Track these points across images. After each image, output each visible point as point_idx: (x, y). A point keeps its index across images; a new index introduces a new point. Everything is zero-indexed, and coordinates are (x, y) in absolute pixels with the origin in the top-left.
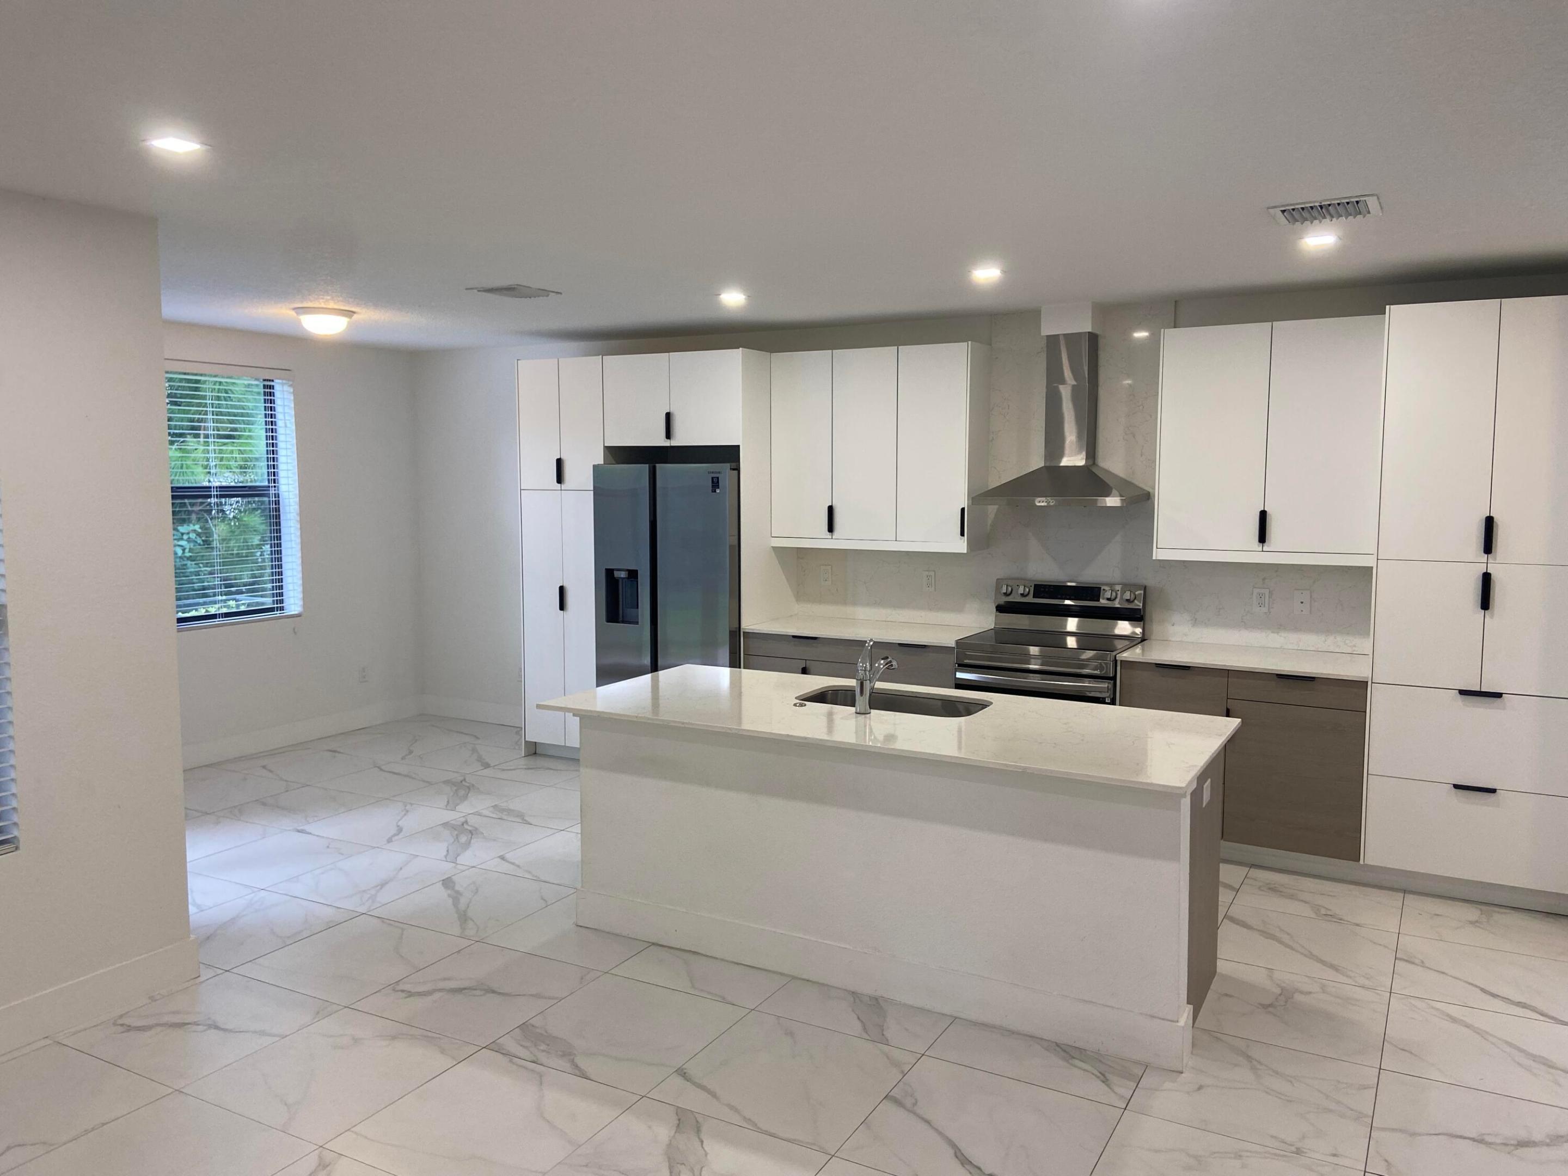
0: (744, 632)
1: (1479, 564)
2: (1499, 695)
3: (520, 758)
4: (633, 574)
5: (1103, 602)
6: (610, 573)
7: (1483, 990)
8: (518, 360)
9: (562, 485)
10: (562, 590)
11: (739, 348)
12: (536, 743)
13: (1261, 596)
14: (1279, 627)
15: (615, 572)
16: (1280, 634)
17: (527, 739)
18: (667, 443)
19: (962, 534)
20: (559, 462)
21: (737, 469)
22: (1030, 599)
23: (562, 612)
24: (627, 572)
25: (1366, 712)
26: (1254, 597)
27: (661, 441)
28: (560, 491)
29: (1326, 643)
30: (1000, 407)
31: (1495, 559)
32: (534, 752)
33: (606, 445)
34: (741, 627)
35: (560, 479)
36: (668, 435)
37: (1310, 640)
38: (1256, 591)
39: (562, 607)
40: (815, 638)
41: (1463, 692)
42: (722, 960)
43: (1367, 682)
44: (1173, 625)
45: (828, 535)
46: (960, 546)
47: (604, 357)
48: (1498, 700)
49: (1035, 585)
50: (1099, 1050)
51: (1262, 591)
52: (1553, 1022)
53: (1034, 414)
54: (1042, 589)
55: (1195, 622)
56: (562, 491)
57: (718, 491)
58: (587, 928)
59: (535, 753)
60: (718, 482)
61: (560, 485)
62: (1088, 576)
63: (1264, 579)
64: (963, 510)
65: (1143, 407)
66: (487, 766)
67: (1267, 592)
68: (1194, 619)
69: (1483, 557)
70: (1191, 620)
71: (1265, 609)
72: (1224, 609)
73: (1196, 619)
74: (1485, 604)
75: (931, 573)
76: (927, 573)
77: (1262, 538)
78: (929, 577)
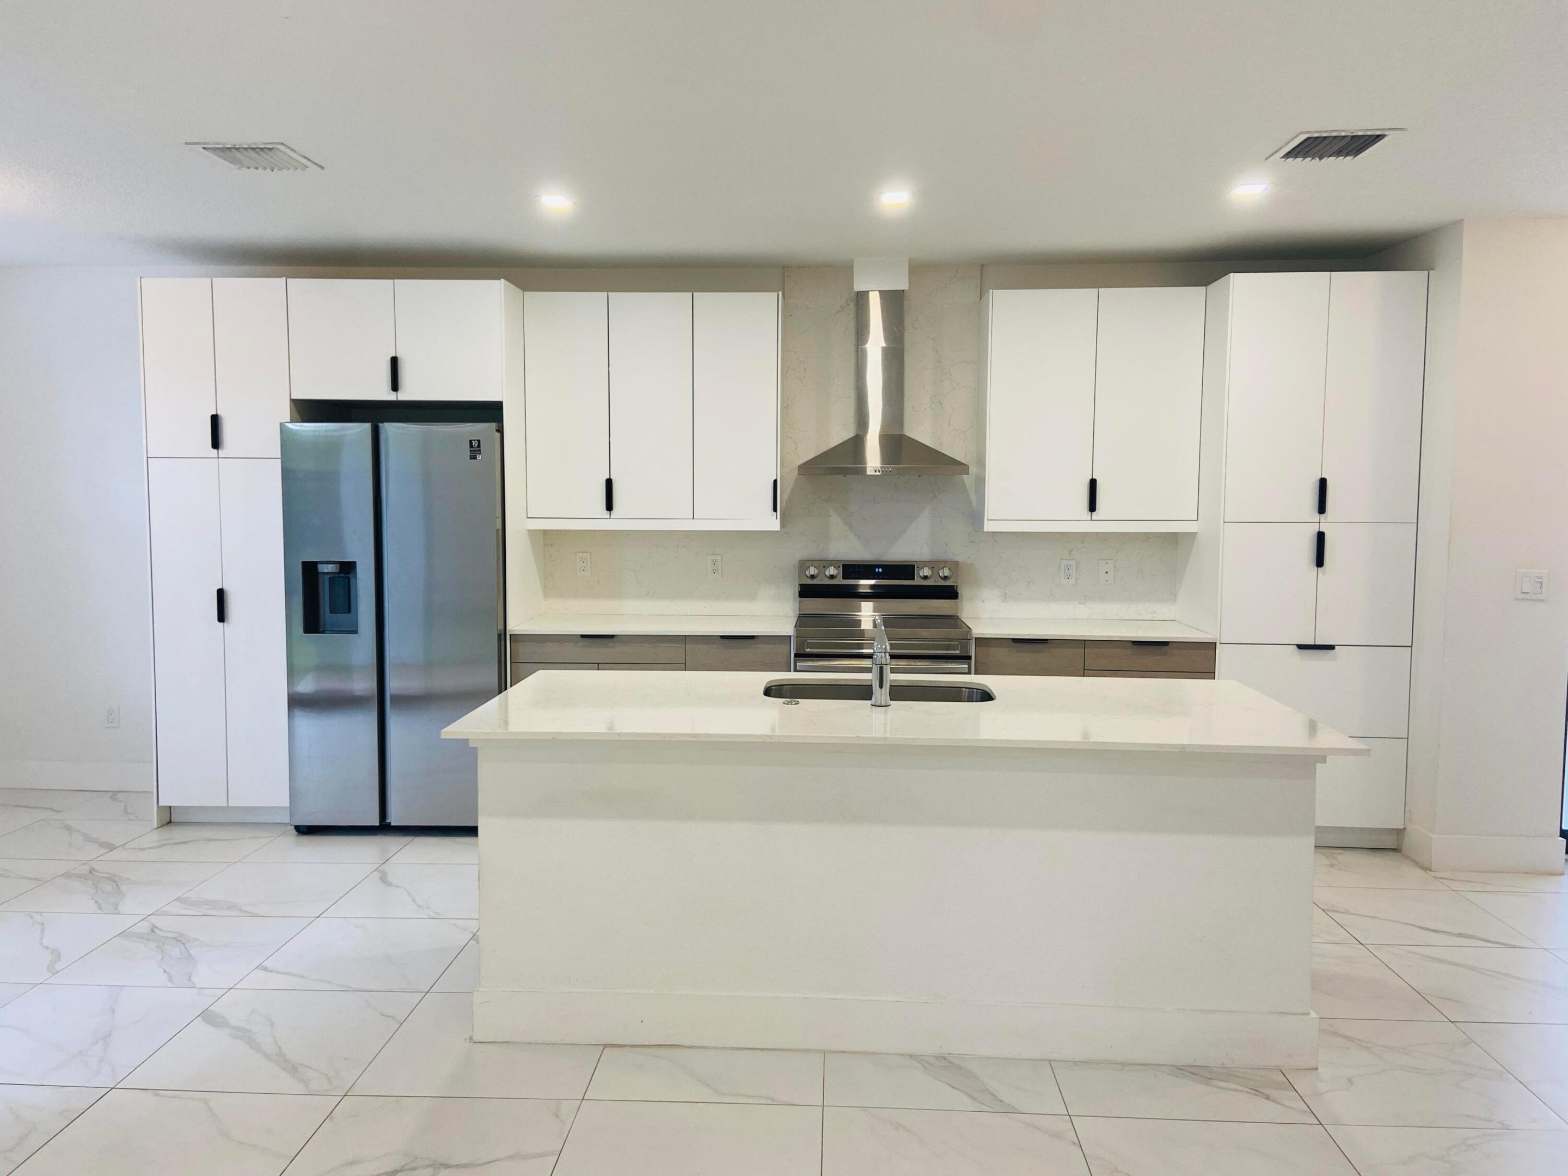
0: (511, 635)
1: (1311, 523)
2: (1331, 647)
3: (151, 831)
4: (348, 568)
5: (917, 582)
6: (310, 569)
7: (1420, 927)
8: (141, 278)
9: (220, 451)
10: (221, 594)
11: (499, 279)
12: (170, 807)
13: (1069, 566)
14: (1086, 598)
15: (319, 565)
16: (1087, 605)
17: (160, 804)
18: (392, 397)
19: (775, 510)
20: (215, 420)
21: (500, 430)
22: (840, 581)
23: (222, 624)
24: (338, 565)
25: (1214, 673)
26: (1063, 568)
27: (383, 394)
28: (217, 459)
29: (1129, 611)
30: (795, 370)
31: (1326, 519)
32: (168, 820)
33: (292, 398)
34: (507, 629)
35: (216, 444)
36: (395, 387)
37: (1115, 609)
38: (1064, 563)
39: (221, 617)
40: (612, 637)
41: (1301, 647)
42: (715, 1048)
43: (1216, 643)
44: (983, 602)
45: (606, 514)
46: (772, 523)
47: (288, 280)
48: (1331, 652)
49: (844, 566)
50: (1223, 1064)
51: (1070, 562)
52: (1502, 946)
53: (834, 379)
54: (852, 570)
55: (1005, 597)
56: (220, 459)
57: (479, 457)
58: (490, 1042)
59: (170, 822)
60: (479, 446)
61: (216, 450)
62: (897, 553)
63: (1070, 551)
64: (775, 482)
65: (951, 375)
66: (111, 847)
67: (1073, 563)
68: (1004, 595)
69: (1317, 517)
70: (1002, 595)
71: (1072, 581)
72: (1033, 582)
73: (1006, 594)
74: (1320, 562)
75: (719, 558)
76: (713, 557)
77: (1092, 507)
78: (714, 562)
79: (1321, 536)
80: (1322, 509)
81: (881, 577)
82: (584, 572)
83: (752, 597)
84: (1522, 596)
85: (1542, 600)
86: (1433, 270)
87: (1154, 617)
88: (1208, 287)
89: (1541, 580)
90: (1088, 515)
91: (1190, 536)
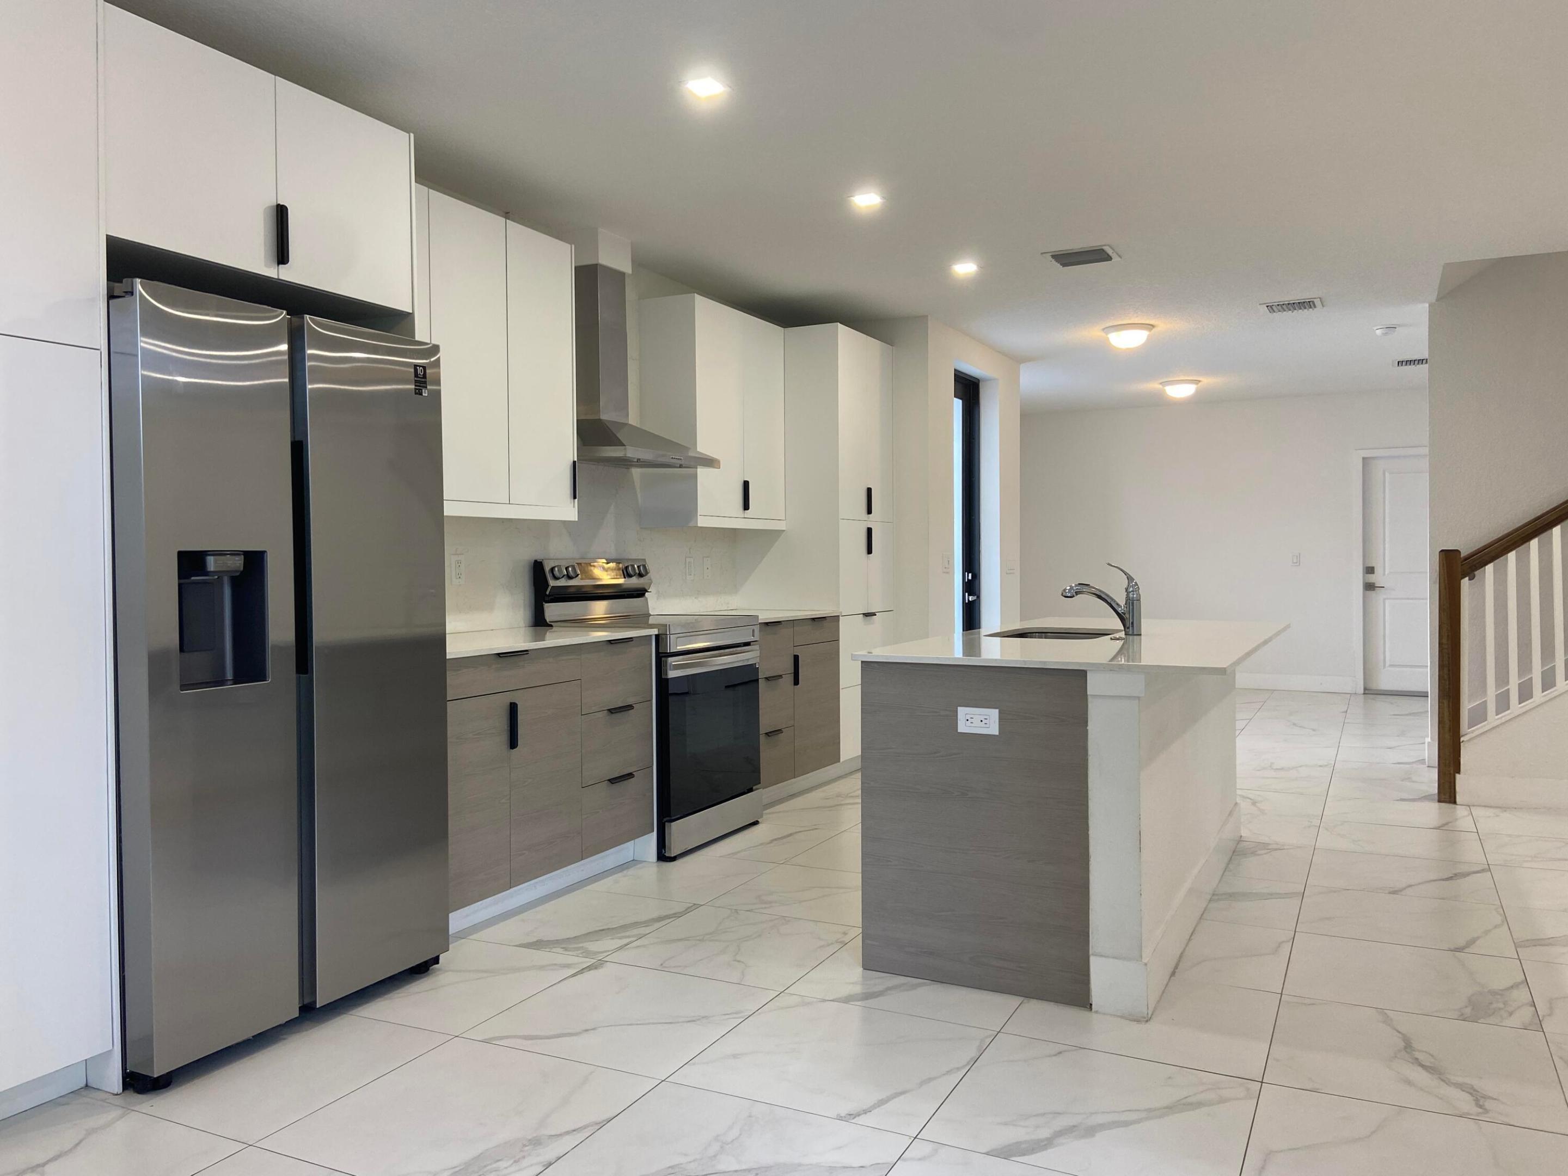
2: (875, 614)
13: (690, 563)
26: (687, 565)
36: (282, 255)
38: (688, 560)
48: (874, 618)
67: (692, 560)
74: (869, 551)
75: (460, 558)
76: (456, 558)
77: (746, 506)
78: (459, 564)
79: (869, 531)
80: (869, 510)
83: (491, 607)
86: (894, 346)
87: (728, 607)
90: (741, 513)
91: (778, 533)
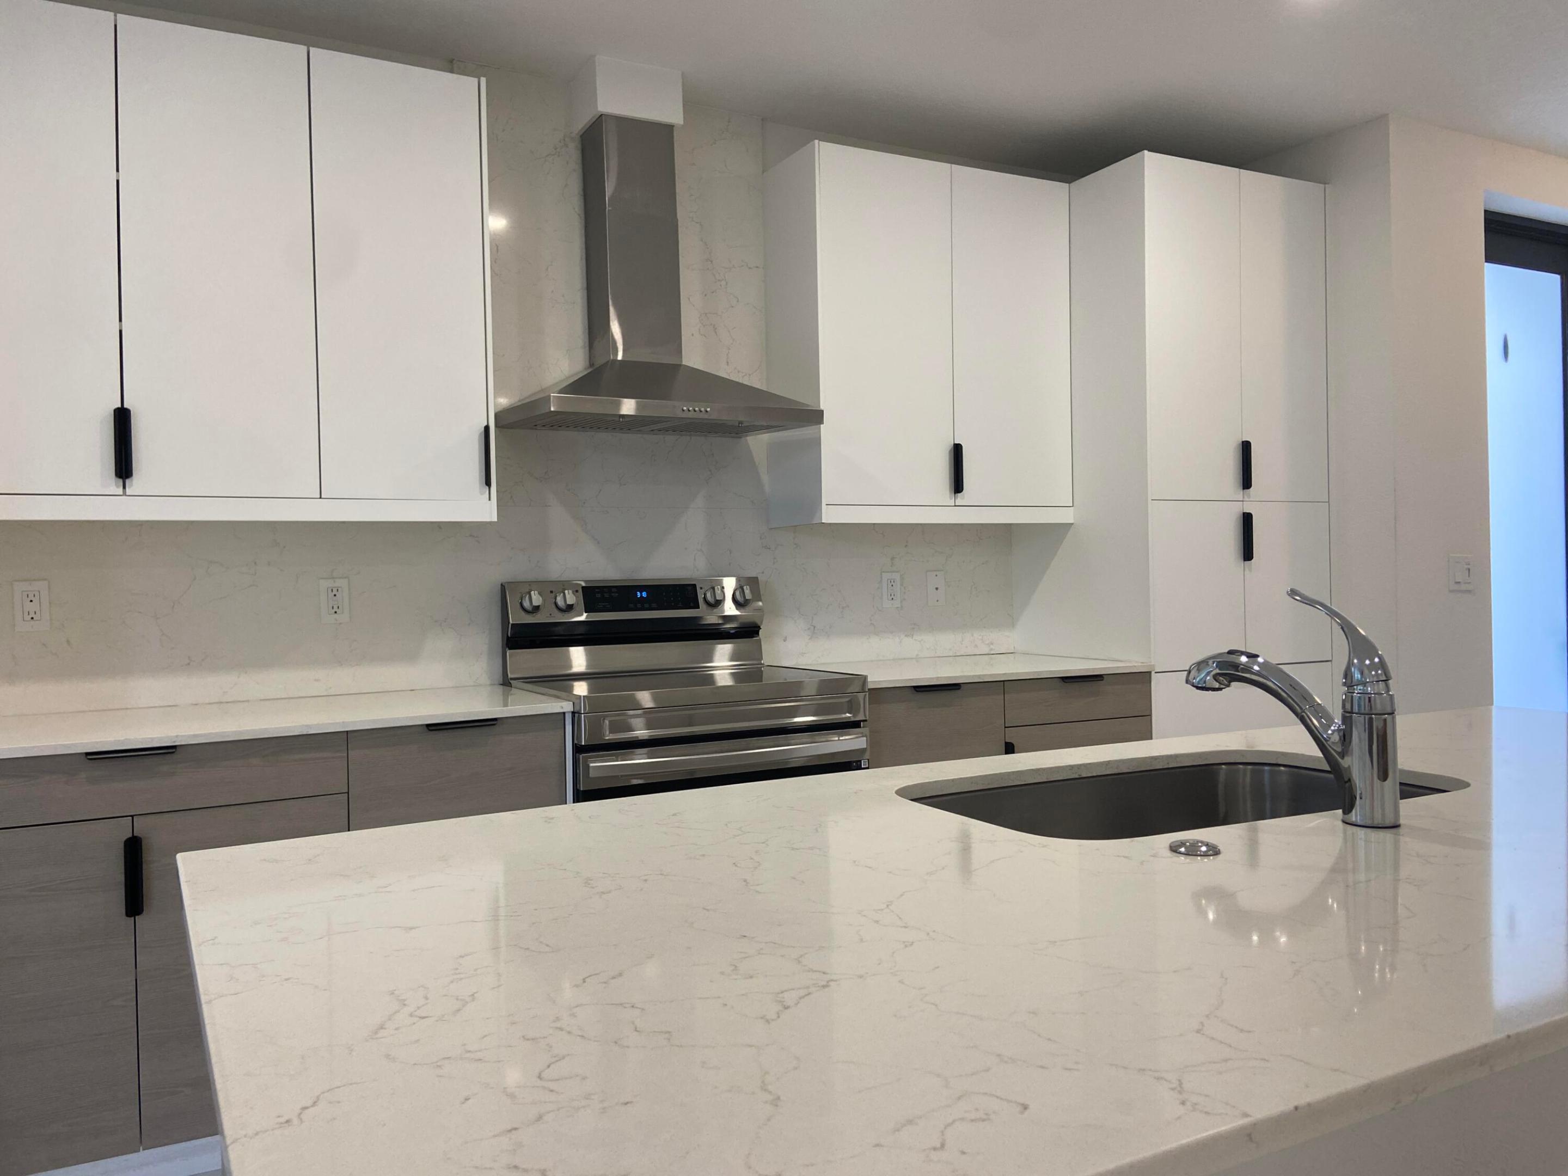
1: (1236, 502)
13: (892, 582)
14: (913, 628)
16: (915, 637)
19: (488, 483)
25: (1151, 716)
26: (885, 585)
29: (963, 643)
31: (1252, 494)
37: (947, 641)
38: (886, 576)
43: (1151, 673)
45: (114, 486)
46: (478, 507)
49: (584, 589)
51: (893, 576)
54: (599, 596)
55: (814, 632)
63: (893, 559)
64: (484, 432)
67: (897, 576)
68: (812, 628)
69: (1240, 494)
70: (809, 629)
71: (897, 603)
72: (848, 606)
73: (814, 627)
74: (1248, 554)
75: (339, 583)
76: (330, 583)
77: (958, 486)
78: (334, 592)
79: (1247, 519)
80: (1246, 483)
81: (646, 606)
82: (32, 622)
83: (410, 656)
84: (1456, 587)
85: (1469, 591)
86: (1328, 184)
87: (991, 650)
88: (1071, 184)
89: (1469, 566)
90: (951, 499)
91: (1060, 530)
